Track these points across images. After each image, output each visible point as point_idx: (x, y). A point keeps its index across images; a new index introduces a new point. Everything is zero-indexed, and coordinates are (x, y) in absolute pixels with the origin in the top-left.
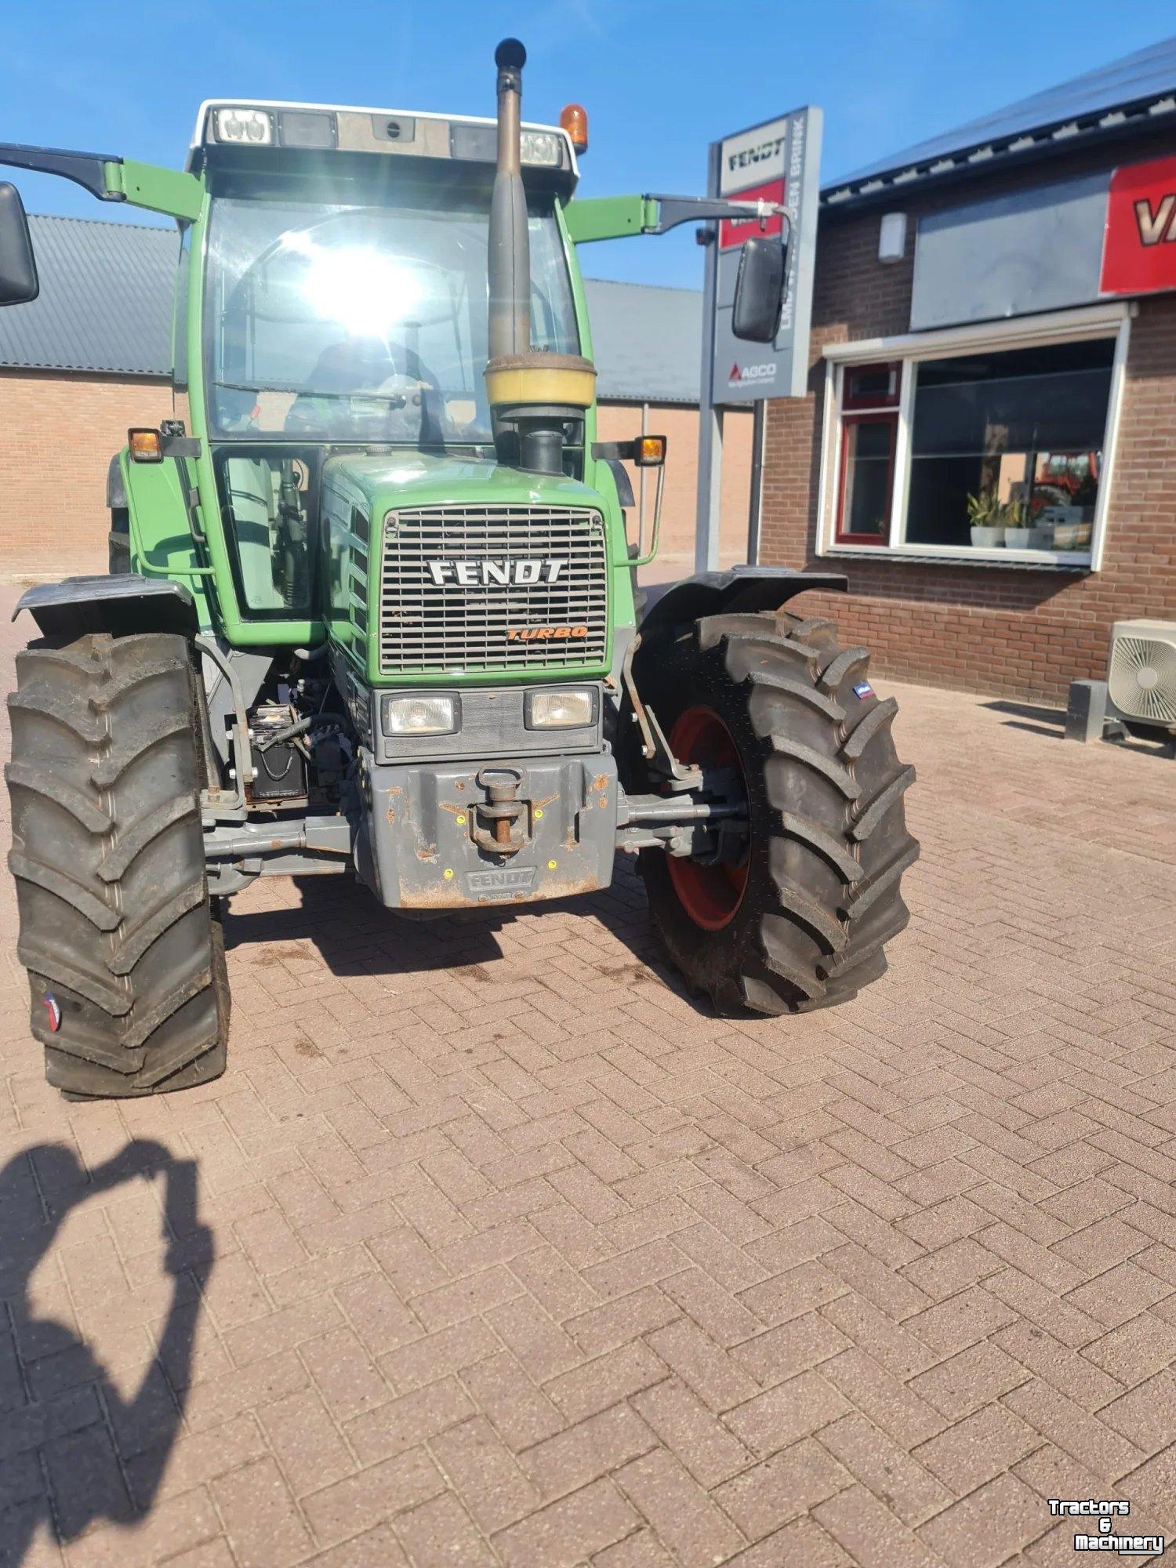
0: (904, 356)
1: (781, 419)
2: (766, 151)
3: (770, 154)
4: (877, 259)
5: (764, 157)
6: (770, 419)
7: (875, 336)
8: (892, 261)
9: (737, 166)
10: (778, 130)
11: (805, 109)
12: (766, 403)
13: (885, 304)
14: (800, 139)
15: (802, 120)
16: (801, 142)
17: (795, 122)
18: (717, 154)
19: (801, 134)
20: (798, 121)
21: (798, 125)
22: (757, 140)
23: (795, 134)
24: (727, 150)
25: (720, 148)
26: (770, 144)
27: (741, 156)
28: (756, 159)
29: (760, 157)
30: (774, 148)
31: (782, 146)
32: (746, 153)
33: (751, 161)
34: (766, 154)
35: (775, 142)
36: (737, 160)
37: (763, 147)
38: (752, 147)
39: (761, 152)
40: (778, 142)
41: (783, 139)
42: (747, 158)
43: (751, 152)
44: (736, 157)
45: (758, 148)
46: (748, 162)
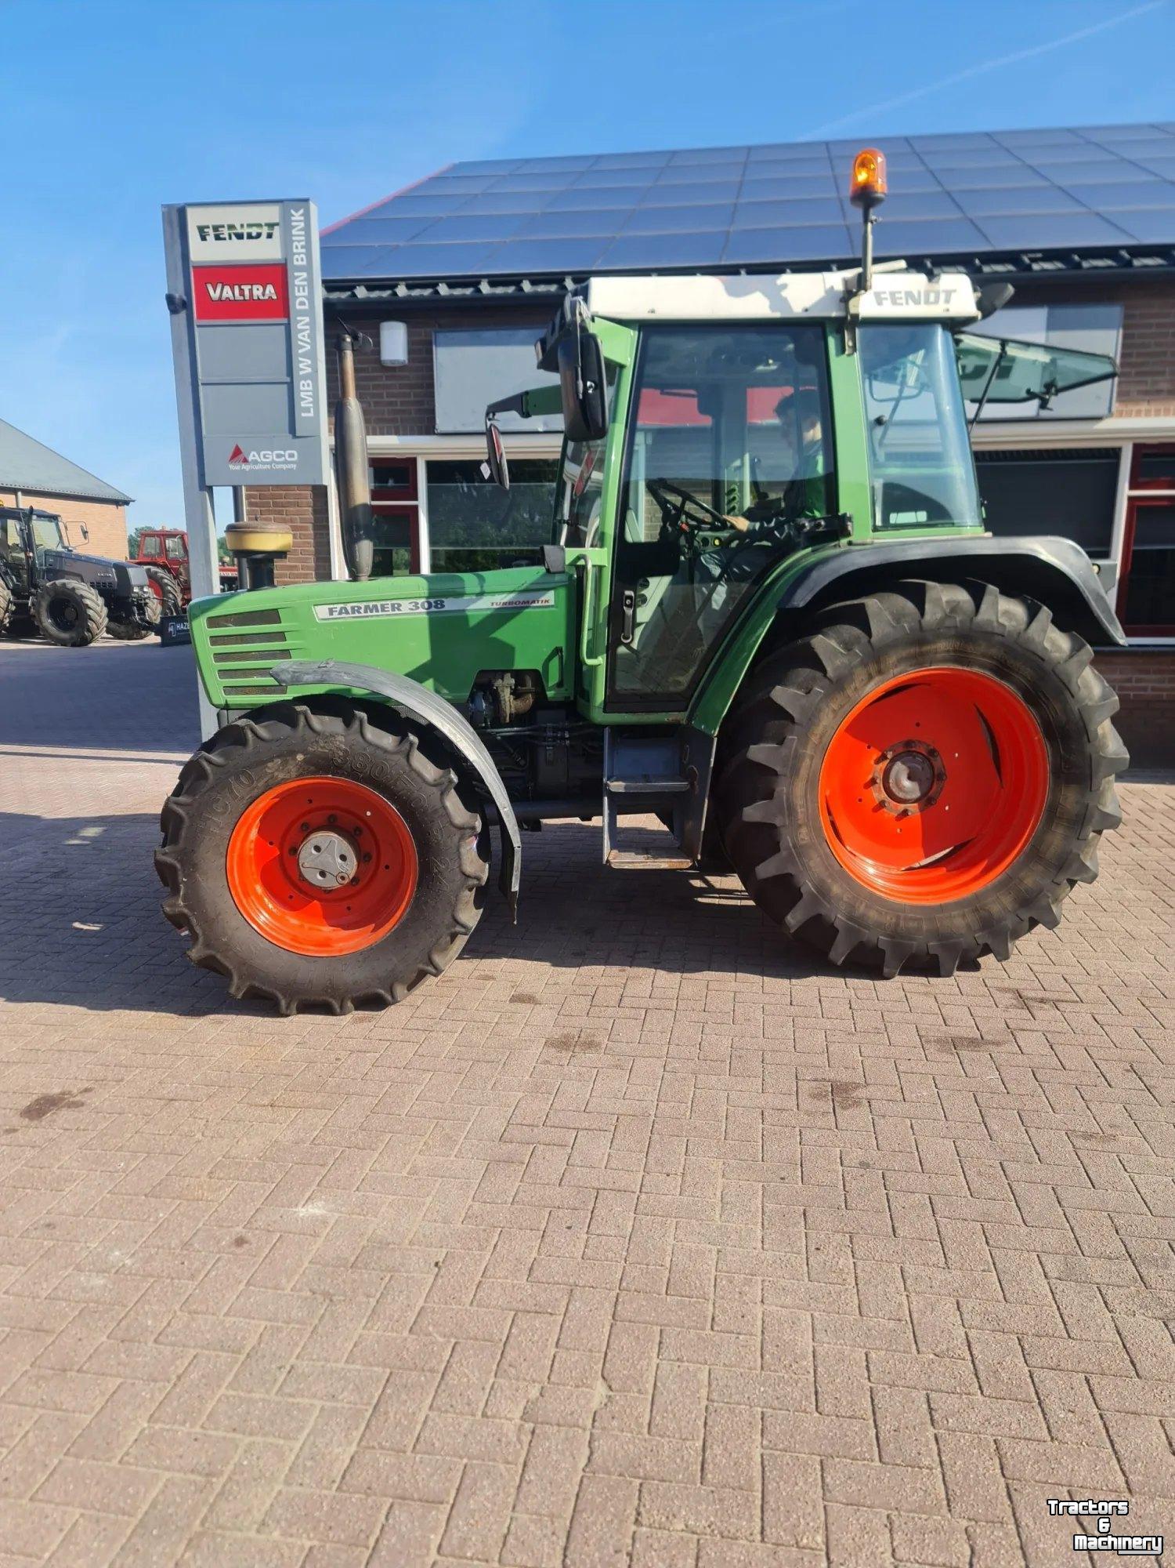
0: (418, 454)
1: (267, 505)
2: (254, 231)
3: (259, 235)
4: (378, 361)
5: (250, 236)
6: (250, 504)
7: (389, 433)
8: (396, 365)
9: (211, 238)
10: (272, 213)
11: (306, 200)
12: (243, 488)
13: (391, 404)
14: (301, 230)
15: (301, 211)
16: (303, 233)
17: (293, 212)
18: (177, 219)
19: (302, 225)
20: (297, 211)
21: (297, 216)
22: (239, 217)
23: (294, 224)
24: (195, 218)
25: (182, 213)
26: (259, 225)
27: (216, 228)
28: (240, 236)
29: (245, 236)
30: (265, 231)
31: (276, 231)
32: (223, 226)
33: (233, 237)
34: (254, 234)
35: (266, 225)
36: (210, 231)
37: (250, 226)
38: (231, 222)
39: (246, 231)
40: (271, 226)
41: (277, 224)
42: (225, 232)
43: (231, 227)
44: (208, 227)
45: (242, 226)
46: (227, 237)
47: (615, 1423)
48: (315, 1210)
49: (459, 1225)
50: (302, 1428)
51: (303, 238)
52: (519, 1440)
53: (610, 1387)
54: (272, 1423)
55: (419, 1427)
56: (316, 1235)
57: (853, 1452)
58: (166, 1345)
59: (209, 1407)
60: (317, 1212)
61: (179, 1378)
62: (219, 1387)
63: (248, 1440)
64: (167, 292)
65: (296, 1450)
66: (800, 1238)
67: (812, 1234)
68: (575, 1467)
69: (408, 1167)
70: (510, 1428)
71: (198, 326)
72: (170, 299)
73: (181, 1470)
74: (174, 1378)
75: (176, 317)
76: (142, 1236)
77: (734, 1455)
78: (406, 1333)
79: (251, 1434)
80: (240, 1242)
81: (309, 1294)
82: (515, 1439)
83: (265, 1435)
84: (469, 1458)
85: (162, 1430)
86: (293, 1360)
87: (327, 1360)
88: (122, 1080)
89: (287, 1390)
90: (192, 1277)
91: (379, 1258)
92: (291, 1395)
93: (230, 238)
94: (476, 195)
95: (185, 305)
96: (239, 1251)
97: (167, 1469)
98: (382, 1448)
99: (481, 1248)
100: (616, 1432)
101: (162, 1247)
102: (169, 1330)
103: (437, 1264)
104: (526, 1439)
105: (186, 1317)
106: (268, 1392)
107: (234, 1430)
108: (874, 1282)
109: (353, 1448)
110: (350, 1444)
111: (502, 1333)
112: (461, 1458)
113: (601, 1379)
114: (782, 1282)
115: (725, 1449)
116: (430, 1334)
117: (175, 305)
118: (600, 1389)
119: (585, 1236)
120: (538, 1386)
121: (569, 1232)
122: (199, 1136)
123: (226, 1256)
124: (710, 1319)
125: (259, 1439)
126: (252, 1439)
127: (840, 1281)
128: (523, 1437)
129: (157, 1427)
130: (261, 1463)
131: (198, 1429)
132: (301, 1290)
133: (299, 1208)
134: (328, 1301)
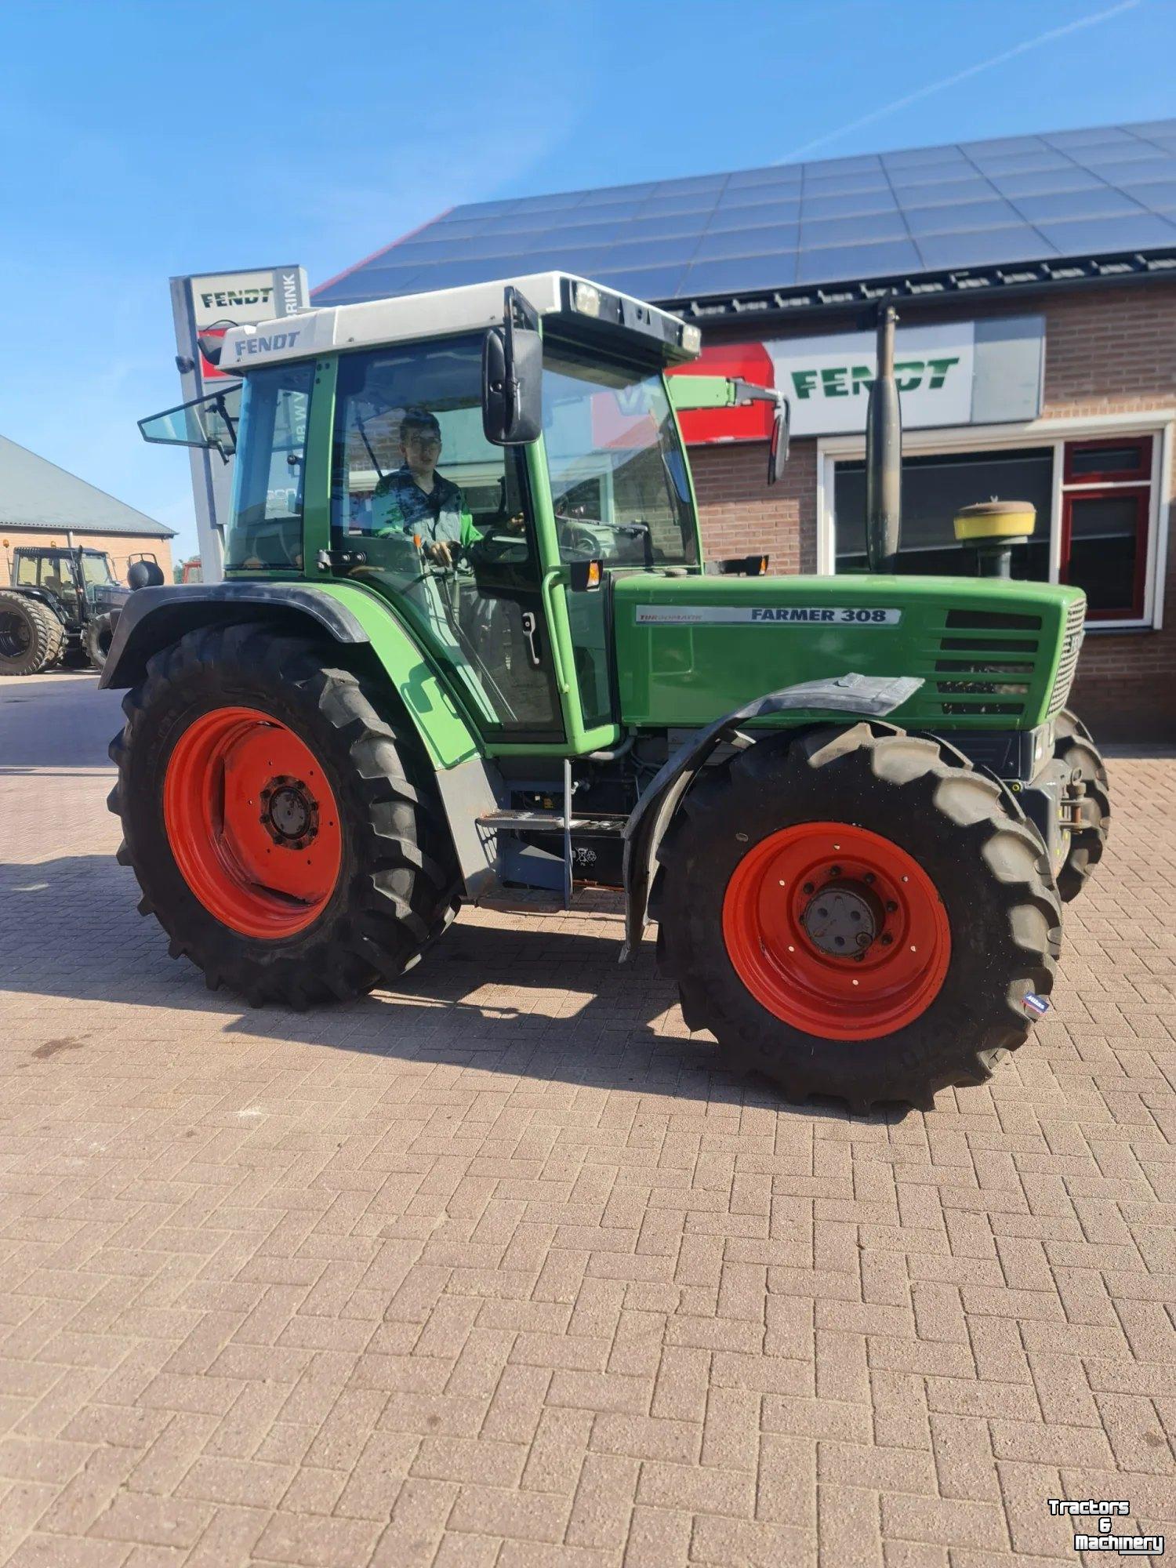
2: (251, 296)
3: (256, 300)
5: (248, 301)
9: (214, 304)
11: (297, 266)
14: (292, 293)
15: (292, 276)
16: (294, 295)
17: (284, 277)
18: (183, 289)
19: (293, 288)
20: (288, 276)
21: (289, 281)
22: (237, 284)
23: (286, 288)
24: (198, 288)
25: (187, 284)
26: (256, 291)
27: (218, 296)
28: (239, 302)
29: (244, 301)
30: (261, 295)
31: (271, 295)
32: (224, 294)
33: (233, 302)
34: (251, 299)
35: (262, 290)
36: (213, 298)
37: (247, 292)
38: (231, 290)
39: (244, 297)
40: (266, 291)
41: (271, 289)
42: (226, 299)
43: (231, 294)
44: (211, 295)
45: (241, 292)
46: (228, 303)
47: (446, 1236)
48: (254, 1112)
49: (363, 1119)
50: (216, 1247)
51: (295, 300)
52: (372, 1248)
53: (450, 1217)
54: (194, 1245)
55: (301, 1243)
56: (250, 1129)
57: (616, 1248)
58: (123, 1200)
59: (150, 1236)
60: (255, 1113)
61: (130, 1219)
62: (159, 1224)
63: (174, 1255)
64: (177, 355)
65: (208, 1260)
66: (629, 1120)
67: (641, 1116)
68: (409, 1262)
69: (333, 1082)
70: (368, 1242)
71: (206, 383)
72: (180, 362)
73: (123, 1273)
74: (126, 1220)
75: (185, 375)
76: (116, 1133)
77: (528, 1252)
78: (305, 1188)
79: (177, 1251)
80: (190, 1134)
81: (238, 1166)
82: (370, 1247)
83: (188, 1251)
84: (333, 1260)
85: (112, 1251)
86: (217, 1207)
87: (242, 1206)
88: (115, 1028)
89: (208, 1225)
90: (150, 1158)
91: (296, 1143)
92: (212, 1228)
93: (231, 304)
94: (468, 239)
95: (193, 365)
96: (189, 1140)
97: (112, 1273)
98: (271, 1255)
99: (377, 1133)
100: (446, 1241)
101: (130, 1139)
102: (127, 1191)
103: (339, 1145)
104: (377, 1248)
105: (141, 1183)
106: (194, 1226)
107: (166, 1249)
108: (676, 1145)
109: (251, 1257)
110: (248, 1254)
111: (377, 1186)
112: (328, 1259)
113: (444, 1212)
114: (605, 1148)
115: (523, 1249)
116: (323, 1188)
117: (183, 366)
118: (442, 1217)
119: (460, 1123)
120: (395, 1217)
121: (448, 1121)
122: (171, 1065)
123: (177, 1144)
124: (539, 1173)
125: (184, 1254)
126: (177, 1254)
127: (650, 1146)
128: (375, 1247)
129: (109, 1249)
130: (182, 1268)
131: (139, 1249)
132: (232, 1164)
133: (241, 1112)
134: (251, 1171)
